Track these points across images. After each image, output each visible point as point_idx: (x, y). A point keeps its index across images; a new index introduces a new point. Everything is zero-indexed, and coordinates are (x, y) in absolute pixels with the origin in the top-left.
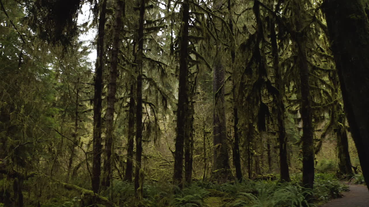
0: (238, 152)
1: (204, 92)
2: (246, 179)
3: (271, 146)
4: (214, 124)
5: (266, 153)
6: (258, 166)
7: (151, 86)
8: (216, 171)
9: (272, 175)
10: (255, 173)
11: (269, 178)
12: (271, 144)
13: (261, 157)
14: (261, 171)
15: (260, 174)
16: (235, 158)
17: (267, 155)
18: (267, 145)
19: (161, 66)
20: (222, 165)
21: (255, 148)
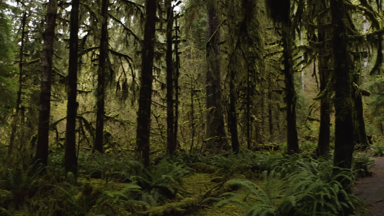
0: (234, 116)
1: (198, 50)
2: (243, 150)
3: (272, 112)
4: (207, 83)
5: (267, 120)
6: (258, 134)
7: (128, 36)
8: (208, 139)
9: (275, 143)
10: (255, 142)
11: (271, 147)
12: (272, 110)
13: (261, 124)
14: (263, 139)
15: (261, 143)
16: (231, 123)
17: (268, 121)
18: (268, 111)
19: (140, 9)
20: (216, 132)
21: (255, 113)
